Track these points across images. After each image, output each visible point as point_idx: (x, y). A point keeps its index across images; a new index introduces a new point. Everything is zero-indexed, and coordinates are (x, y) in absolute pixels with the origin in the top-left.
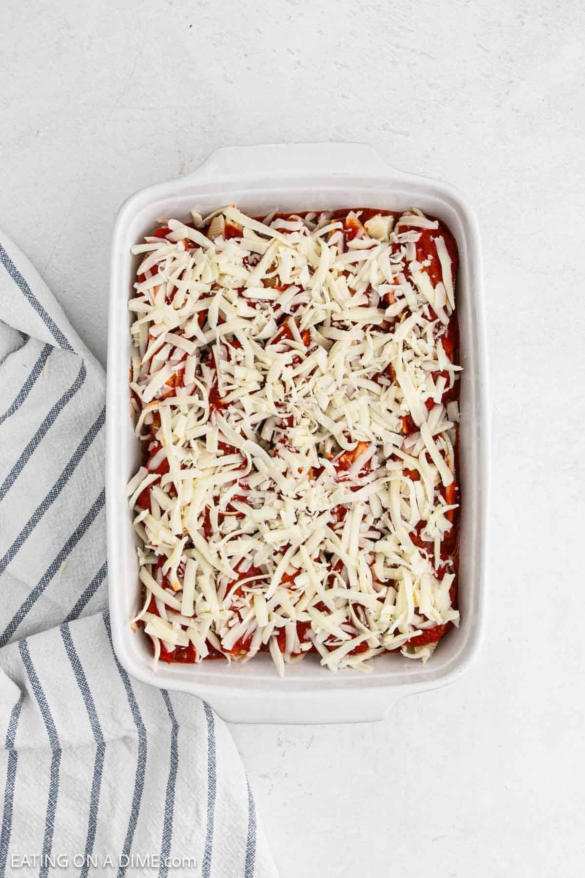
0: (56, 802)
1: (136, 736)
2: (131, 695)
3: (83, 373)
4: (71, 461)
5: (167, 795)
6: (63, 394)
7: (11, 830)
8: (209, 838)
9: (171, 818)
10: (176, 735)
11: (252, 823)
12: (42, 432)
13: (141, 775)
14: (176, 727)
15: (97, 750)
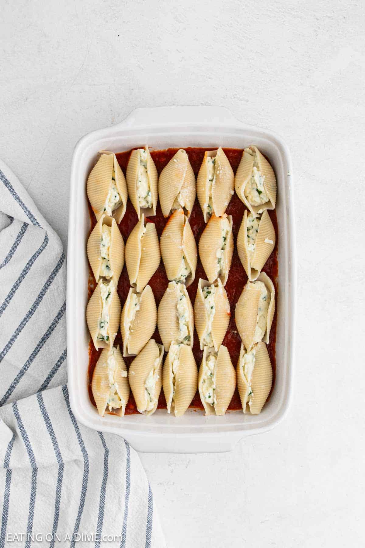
0: (35, 498)
1: (82, 459)
2: (79, 435)
3: (46, 240)
4: (41, 292)
5: (101, 493)
6: (35, 252)
7: (7, 516)
8: (125, 519)
9: (103, 506)
10: (107, 457)
11: (150, 509)
12: (23, 276)
13: (86, 481)
14: (107, 452)
15: (59, 467)
